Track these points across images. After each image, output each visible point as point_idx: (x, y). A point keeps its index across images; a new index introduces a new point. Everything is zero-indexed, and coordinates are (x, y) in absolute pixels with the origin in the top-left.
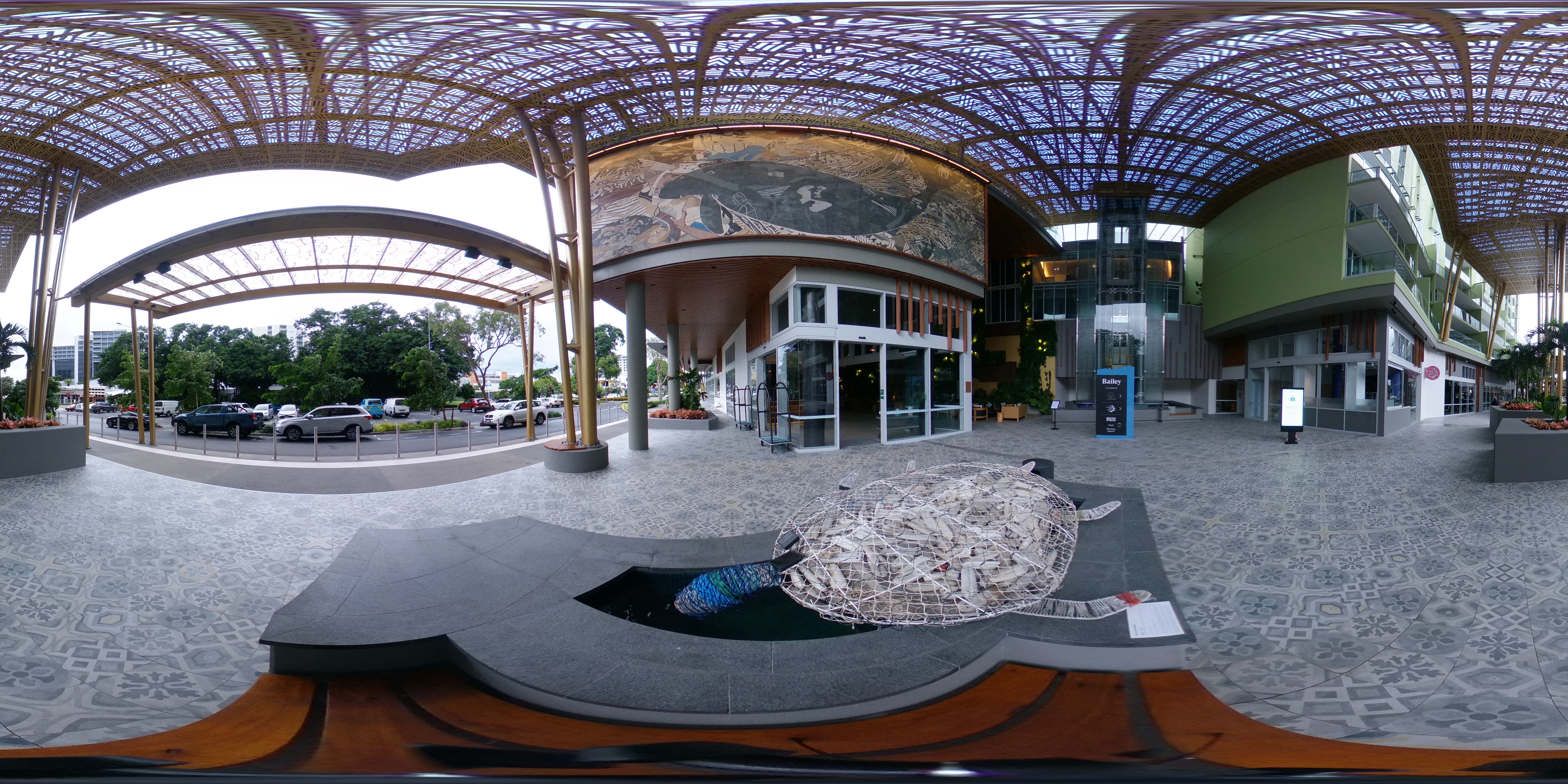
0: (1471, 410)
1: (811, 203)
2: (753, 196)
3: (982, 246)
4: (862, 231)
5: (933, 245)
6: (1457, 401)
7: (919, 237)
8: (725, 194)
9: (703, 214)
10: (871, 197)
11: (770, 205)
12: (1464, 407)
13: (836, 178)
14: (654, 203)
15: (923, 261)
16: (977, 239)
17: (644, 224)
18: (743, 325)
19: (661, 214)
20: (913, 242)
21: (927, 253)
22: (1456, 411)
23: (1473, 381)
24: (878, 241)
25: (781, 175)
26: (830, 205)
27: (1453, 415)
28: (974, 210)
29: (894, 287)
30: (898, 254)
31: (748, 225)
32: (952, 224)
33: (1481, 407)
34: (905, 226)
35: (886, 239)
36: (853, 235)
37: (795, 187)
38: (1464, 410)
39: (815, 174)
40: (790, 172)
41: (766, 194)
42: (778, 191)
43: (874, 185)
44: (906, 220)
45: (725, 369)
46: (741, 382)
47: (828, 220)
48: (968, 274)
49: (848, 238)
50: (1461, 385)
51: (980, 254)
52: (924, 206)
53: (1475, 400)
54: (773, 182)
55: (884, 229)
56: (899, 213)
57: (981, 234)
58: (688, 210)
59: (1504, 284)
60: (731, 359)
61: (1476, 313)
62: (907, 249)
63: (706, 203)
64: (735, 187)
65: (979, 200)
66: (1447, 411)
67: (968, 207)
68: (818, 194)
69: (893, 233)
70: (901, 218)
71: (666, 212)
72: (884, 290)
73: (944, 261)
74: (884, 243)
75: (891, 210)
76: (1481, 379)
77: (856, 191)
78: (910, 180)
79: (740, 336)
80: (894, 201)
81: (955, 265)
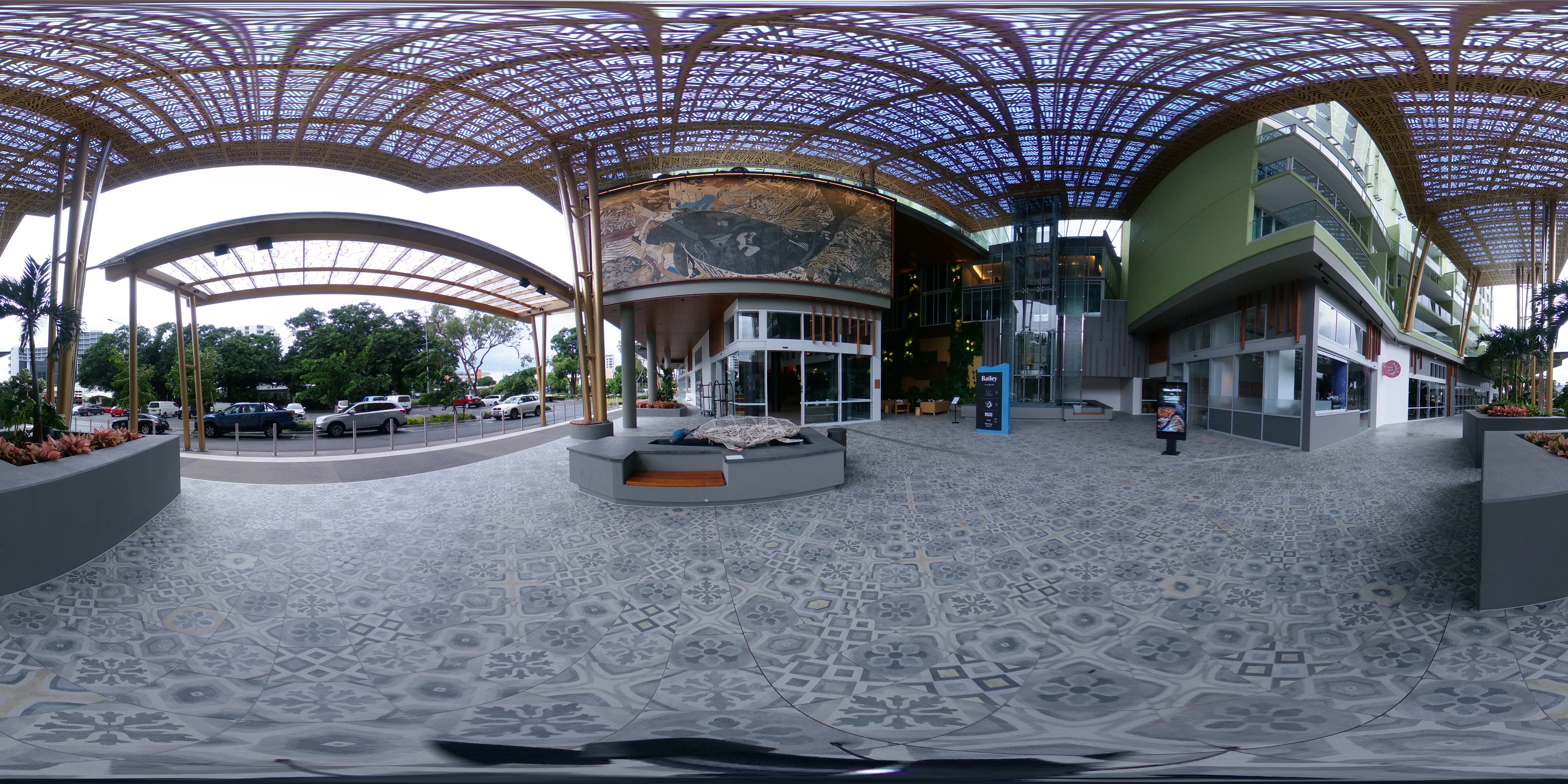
0: (1440, 413)
1: (746, 248)
2: (707, 244)
3: (889, 262)
4: (782, 268)
5: (839, 271)
6: (1424, 403)
7: (826, 266)
8: (690, 243)
9: (676, 259)
10: (789, 237)
11: (719, 252)
12: (1433, 411)
13: (763, 223)
14: (643, 247)
15: (831, 286)
16: (883, 257)
17: (637, 265)
18: (707, 335)
19: (647, 258)
20: (821, 271)
21: (833, 278)
22: (1423, 415)
23: (1444, 381)
24: (794, 275)
25: (726, 224)
26: (758, 249)
27: (1419, 420)
28: (881, 231)
29: (811, 308)
30: (810, 283)
31: (706, 270)
32: (857, 248)
33: (1452, 410)
34: (815, 259)
35: (800, 272)
36: (775, 272)
37: (736, 234)
38: (1432, 414)
39: (748, 220)
40: (732, 219)
41: (716, 242)
42: (723, 240)
43: (793, 224)
44: (816, 253)
45: (695, 368)
46: (707, 379)
47: (758, 264)
48: (873, 290)
49: (772, 275)
50: (1430, 387)
51: (886, 270)
52: (832, 237)
53: (1445, 402)
54: (720, 231)
55: (798, 264)
56: (810, 248)
57: (888, 252)
58: (666, 256)
59: (1479, 273)
60: (699, 360)
61: (1447, 305)
62: (817, 278)
63: (677, 250)
64: (695, 236)
65: (885, 220)
66: (1412, 415)
67: (873, 229)
68: (750, 239)
69: (805, 267)
70: (810, 254)
71: (651, 256)
72: (802, 311)
73: (849, 283)
74: (798, 276)
75: (804, 246)
76: (1452, 378)
77: (778, 233)
78: (820, 214)
79: (704, 343)
80: (806, 237)
81: (860, 284)
